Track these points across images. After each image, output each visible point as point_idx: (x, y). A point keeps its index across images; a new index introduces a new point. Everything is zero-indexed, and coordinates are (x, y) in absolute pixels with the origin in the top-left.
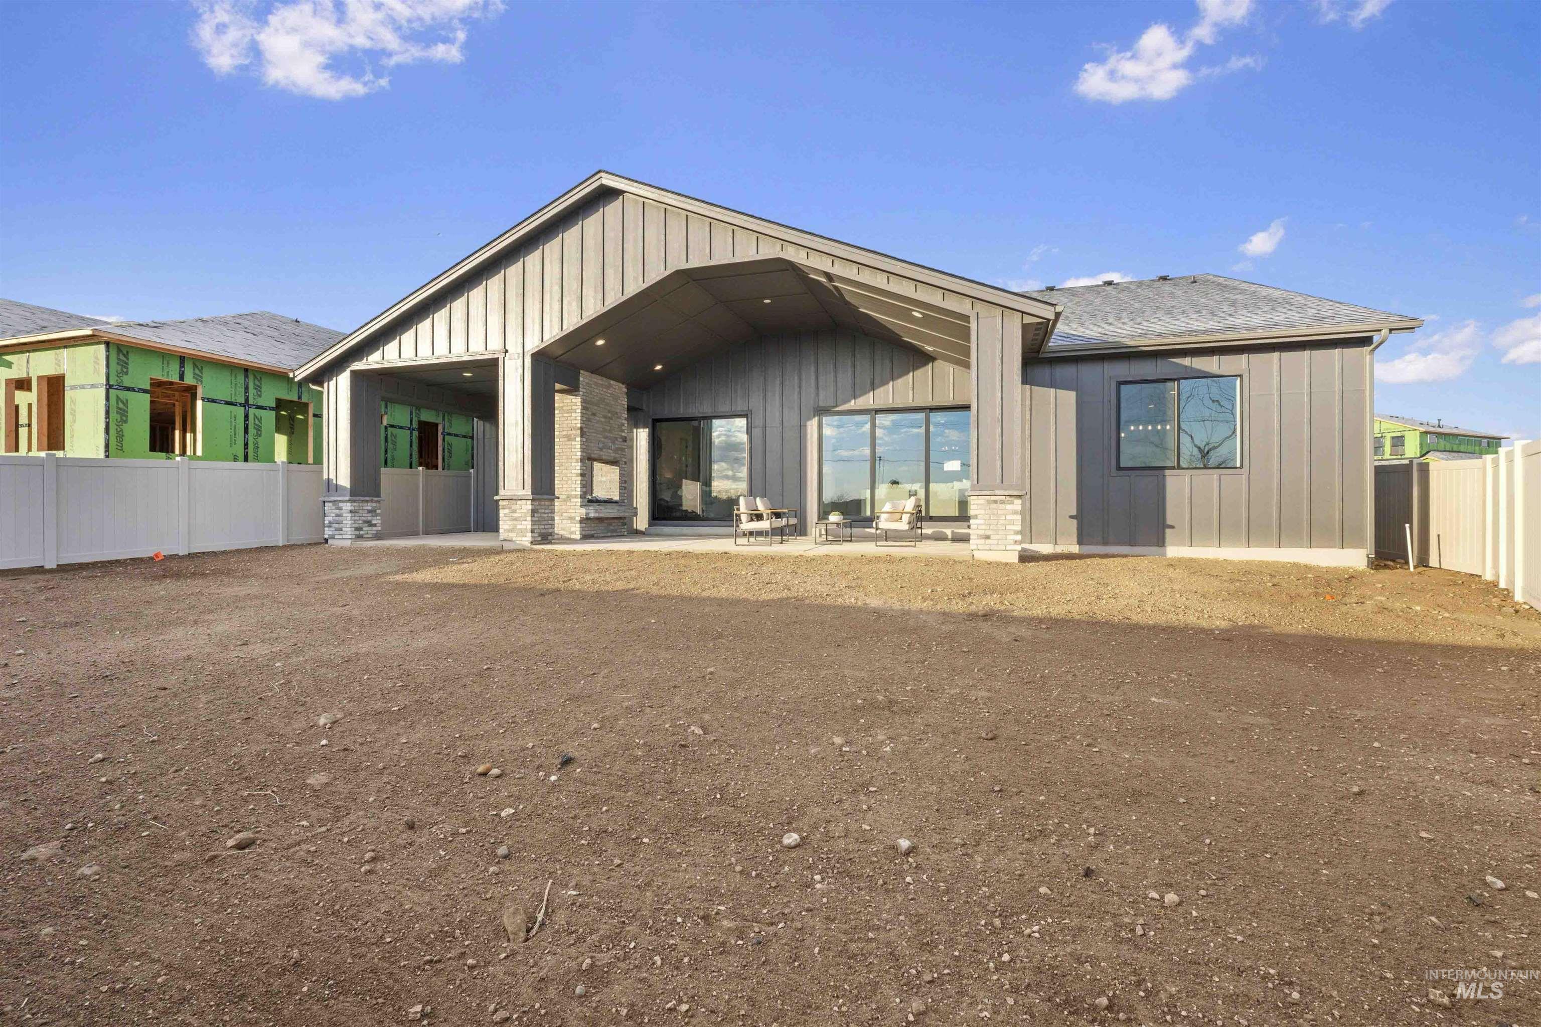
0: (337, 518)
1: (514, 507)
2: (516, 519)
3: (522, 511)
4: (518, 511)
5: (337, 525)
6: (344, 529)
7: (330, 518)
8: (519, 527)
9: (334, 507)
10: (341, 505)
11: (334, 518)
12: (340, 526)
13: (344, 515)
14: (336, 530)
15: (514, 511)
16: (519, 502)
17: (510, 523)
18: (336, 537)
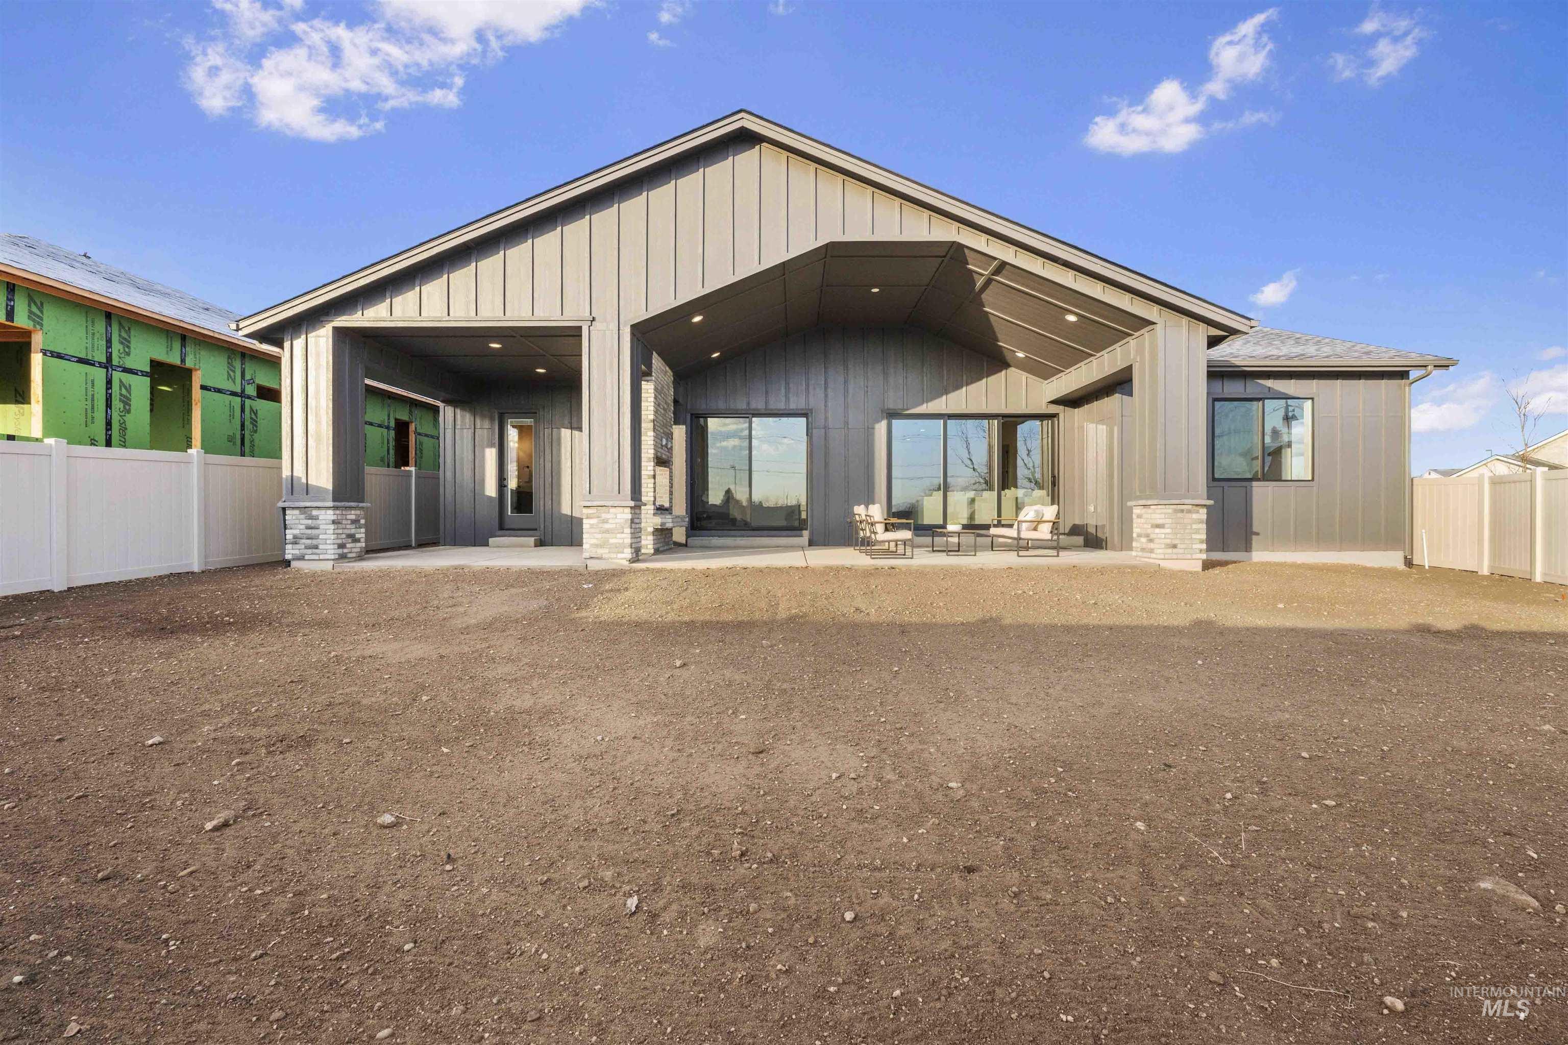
0: (309, 531)
1: (604, 516)
2: (607, 531)
3: (617, 521)
4: (610, 521)
5: (309, 542)
6: (321, 547)
7: (296, 532)
8: (612, 541)
9: (302, 516)
10: (315, 513)
11: (302, 531)
12: (315, 542)
13: (321, 527)
14: (307, 548)
15: (605, 521)
16: (612, 510)
17: (599, 536)
18: (307, 557)
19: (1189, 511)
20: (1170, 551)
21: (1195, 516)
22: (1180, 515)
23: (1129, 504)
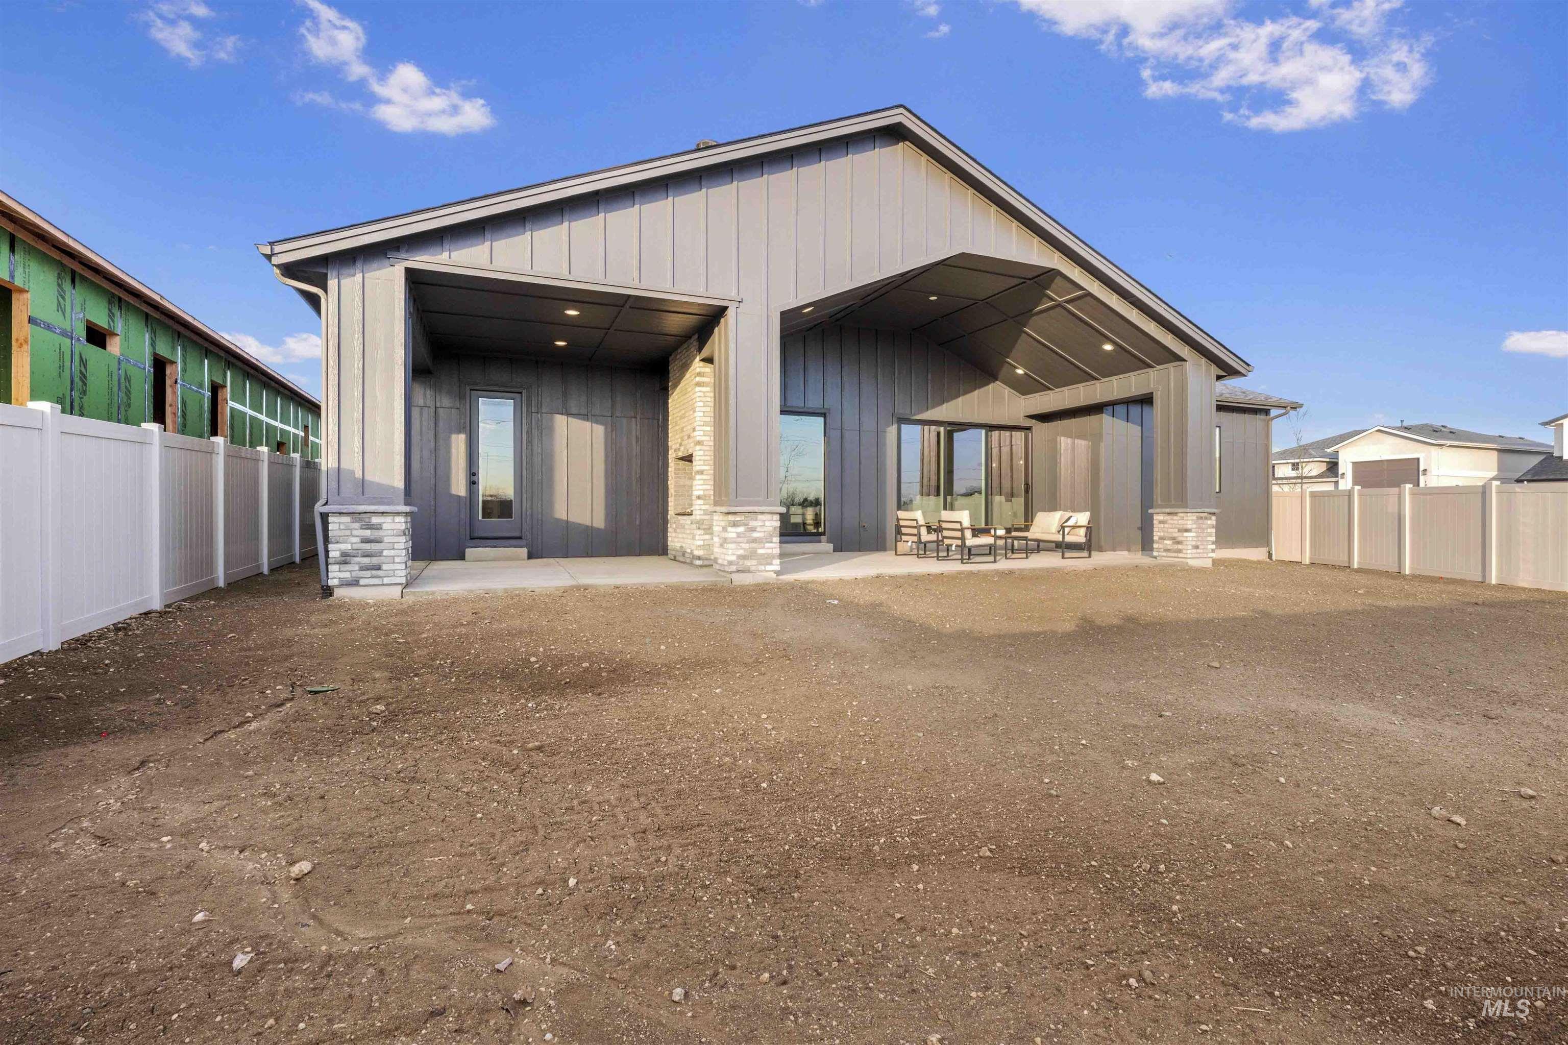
0: (367, 546)
1: (753, 524)
2: (755, 541)
3: (765, 529)
4: (758, 529)
5: (366, 560)
6: (384, 567)
7: (346, 547)
8: (760, 551)
9: (357, 525)
10: (375, 520)
11: (355, 546)
12: (375, 561)
13: (386, 539)
14: (362, 569)
15: (753, 530)
16: (760, 517)
17: (746, 546)
18: (362, 582)
19: (1206, 518)
20: (1195, 551)
21: (1209, 522)
22: (1200, 521)
23: (1150, 511)
